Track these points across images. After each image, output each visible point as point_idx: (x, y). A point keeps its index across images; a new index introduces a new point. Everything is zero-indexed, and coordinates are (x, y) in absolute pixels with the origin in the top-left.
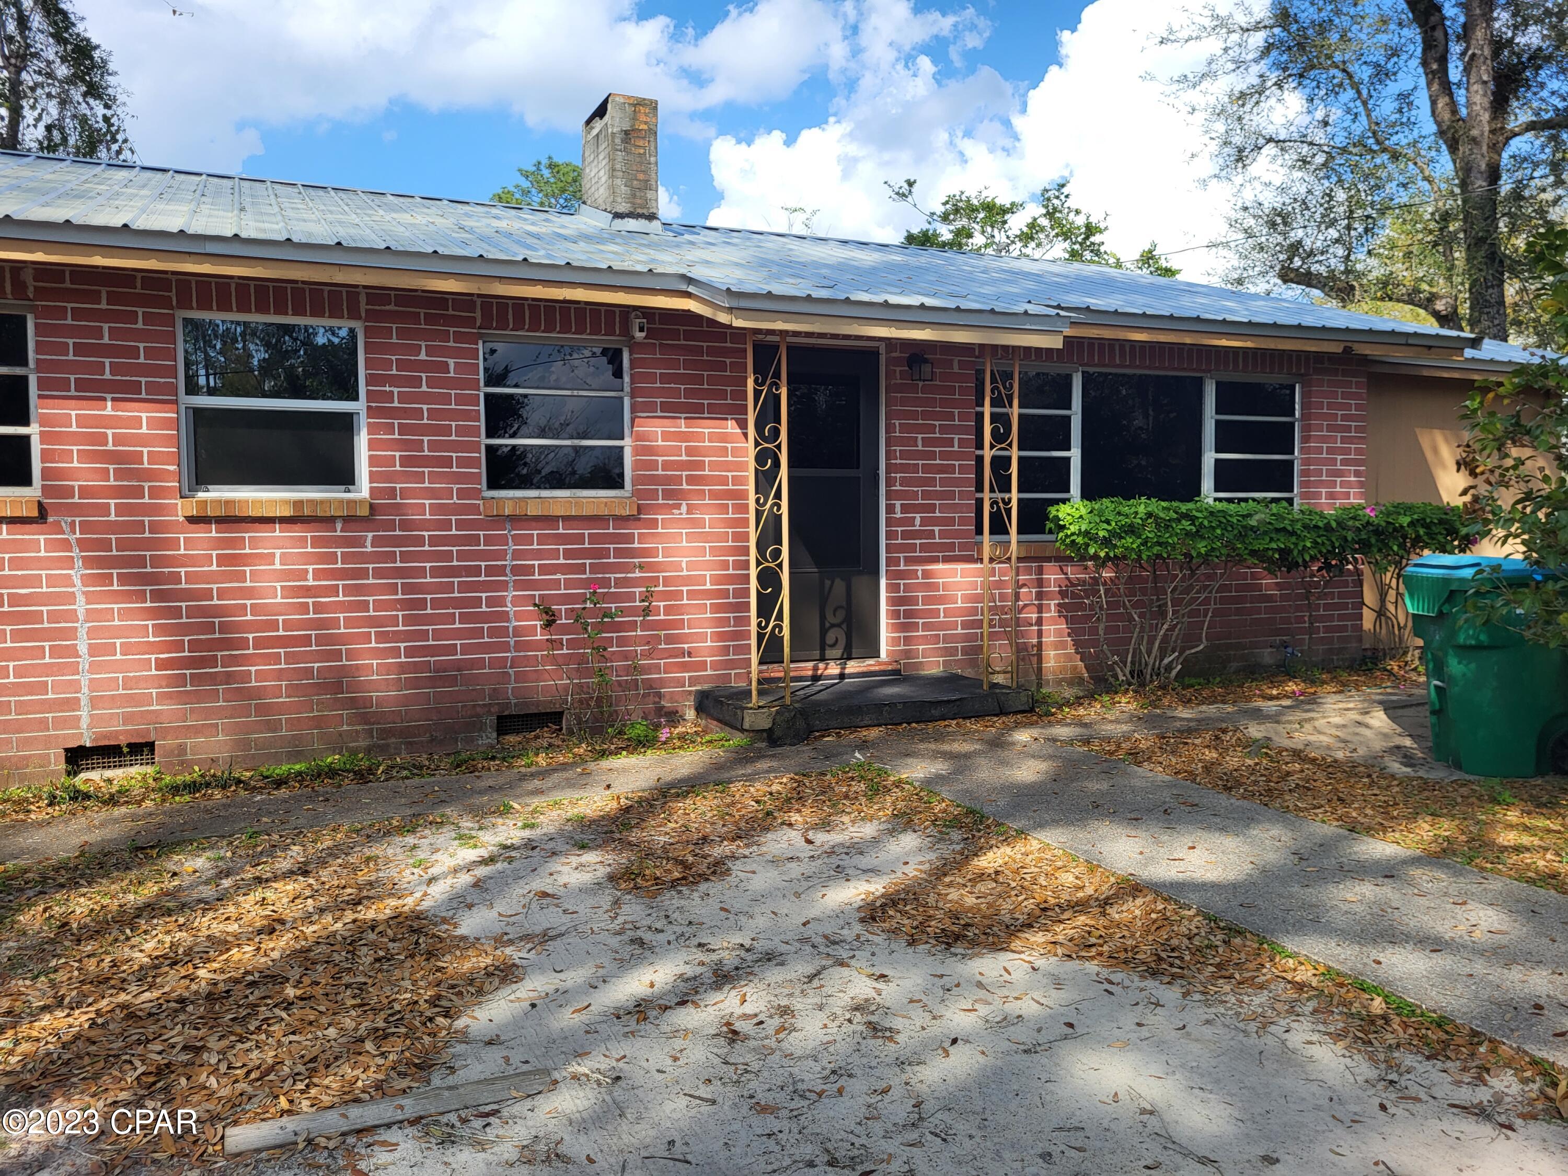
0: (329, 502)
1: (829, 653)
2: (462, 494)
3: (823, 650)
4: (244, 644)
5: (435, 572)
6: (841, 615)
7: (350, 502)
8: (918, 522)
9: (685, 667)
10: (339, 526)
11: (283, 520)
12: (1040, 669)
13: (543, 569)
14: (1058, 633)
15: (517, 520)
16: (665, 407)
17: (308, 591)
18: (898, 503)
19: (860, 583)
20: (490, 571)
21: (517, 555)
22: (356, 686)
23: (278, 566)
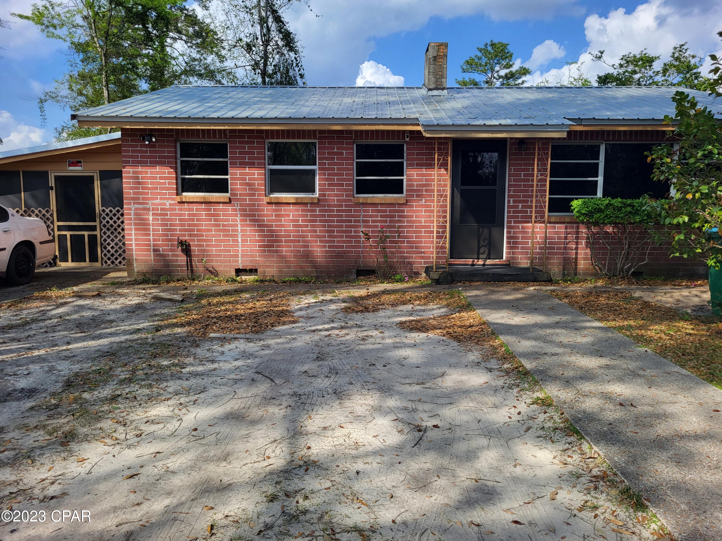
0: (306, 198)
1: (481, 256)
2: (347, 195)
3: (478, 255)
4: (281, 241)
5: (338, 221)
6: (486, 242)
7: (313, 198)
8: (520, 207)
9: (422, 258)
10: (309, 206)
11: (293, 204)
12: (576, 268)
13: (373, 221)
14: (586, 254)
15: (364, 204)
16: (418, 165)
17: (299, 226)
18: (512, 200)
19: (495, 231)
20: (355, 221)
21: (364, 216)
22: (313, 257)
23: (291, 218)
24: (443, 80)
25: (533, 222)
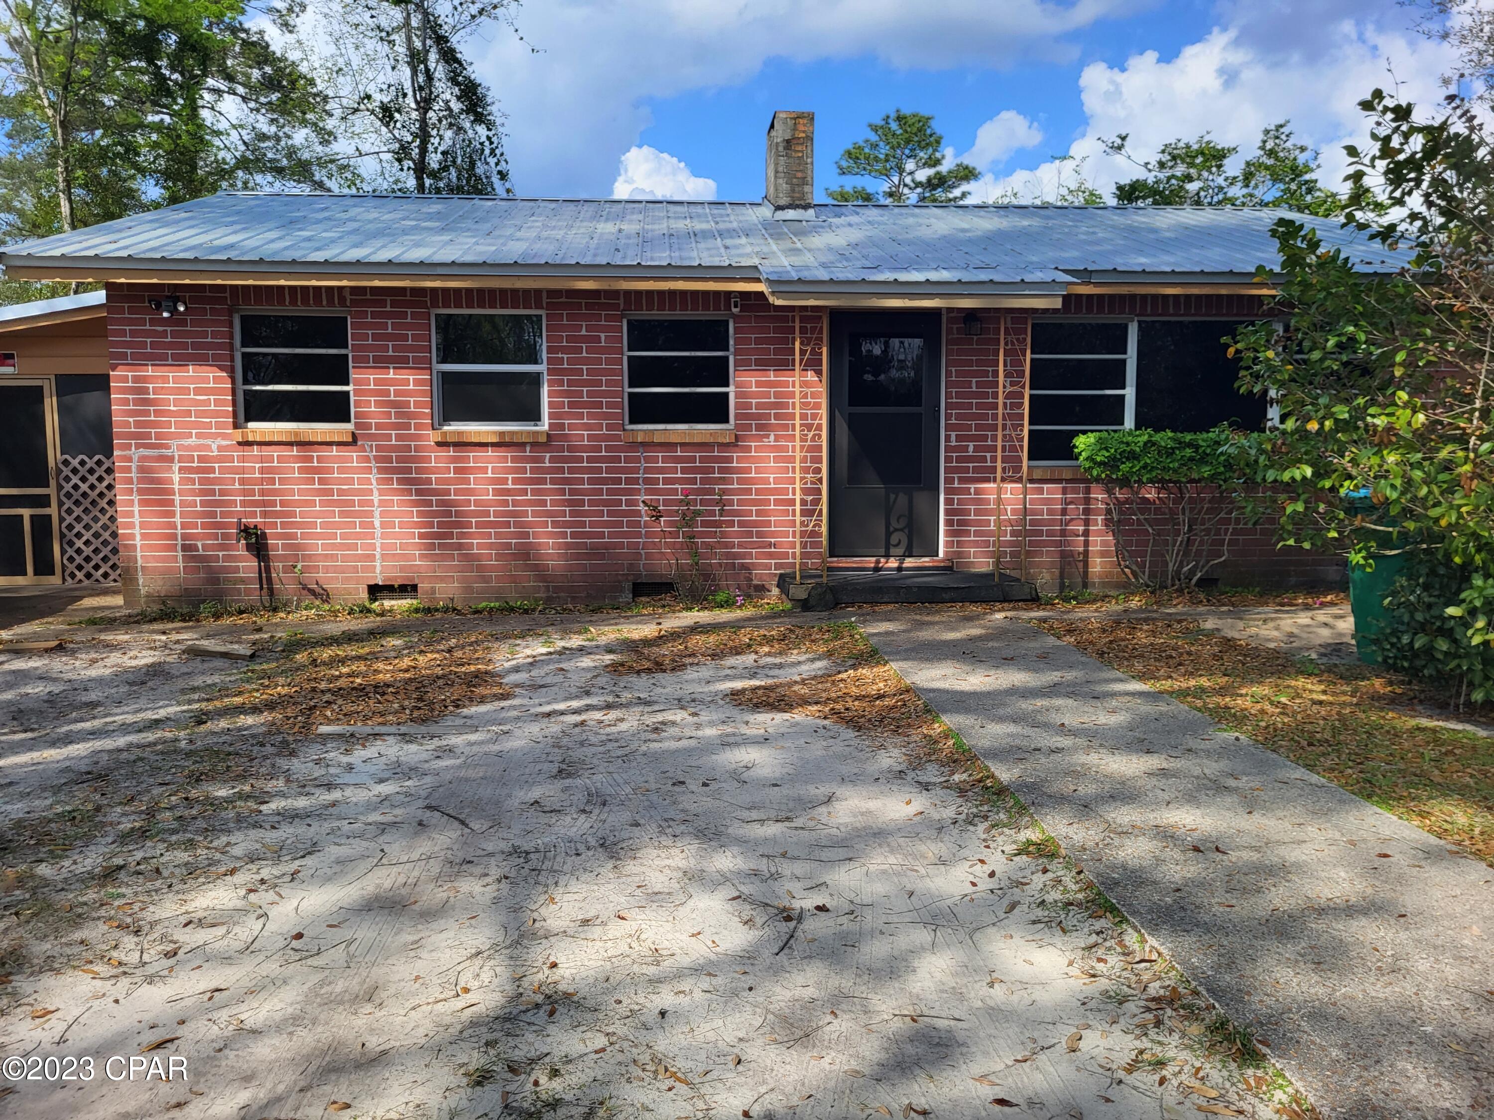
0: (521, 432)
1: (893, 551)
2: (609, 427)
3: (887, 549)
4: (468, 525)
5: (591, 481)
6: (903, 523)
7: (537, 433)
8: (971, 449)
9: (771, 556)
10: (528, 449)
11: (493, 445)
12: (1086, 573)
13: (666, 481)
14: (1104, 543)
15: (648, 445)
16: (758, 363)
17: (508, 492)
18: (953, 434)
19: (921, 499)
20: (628, 481)
21: (647, 470)
22: (538, 557)
23: (490, 475)
24: (807, 189)
25: (999, 479)
